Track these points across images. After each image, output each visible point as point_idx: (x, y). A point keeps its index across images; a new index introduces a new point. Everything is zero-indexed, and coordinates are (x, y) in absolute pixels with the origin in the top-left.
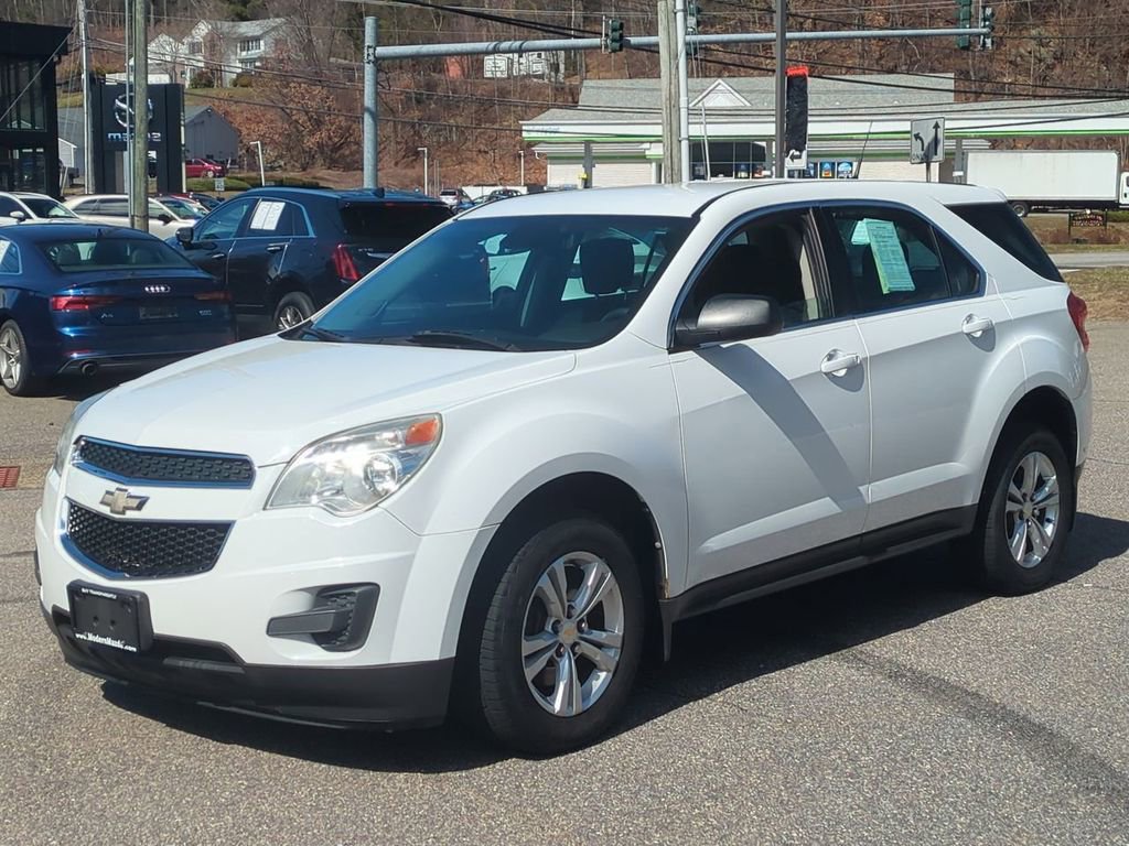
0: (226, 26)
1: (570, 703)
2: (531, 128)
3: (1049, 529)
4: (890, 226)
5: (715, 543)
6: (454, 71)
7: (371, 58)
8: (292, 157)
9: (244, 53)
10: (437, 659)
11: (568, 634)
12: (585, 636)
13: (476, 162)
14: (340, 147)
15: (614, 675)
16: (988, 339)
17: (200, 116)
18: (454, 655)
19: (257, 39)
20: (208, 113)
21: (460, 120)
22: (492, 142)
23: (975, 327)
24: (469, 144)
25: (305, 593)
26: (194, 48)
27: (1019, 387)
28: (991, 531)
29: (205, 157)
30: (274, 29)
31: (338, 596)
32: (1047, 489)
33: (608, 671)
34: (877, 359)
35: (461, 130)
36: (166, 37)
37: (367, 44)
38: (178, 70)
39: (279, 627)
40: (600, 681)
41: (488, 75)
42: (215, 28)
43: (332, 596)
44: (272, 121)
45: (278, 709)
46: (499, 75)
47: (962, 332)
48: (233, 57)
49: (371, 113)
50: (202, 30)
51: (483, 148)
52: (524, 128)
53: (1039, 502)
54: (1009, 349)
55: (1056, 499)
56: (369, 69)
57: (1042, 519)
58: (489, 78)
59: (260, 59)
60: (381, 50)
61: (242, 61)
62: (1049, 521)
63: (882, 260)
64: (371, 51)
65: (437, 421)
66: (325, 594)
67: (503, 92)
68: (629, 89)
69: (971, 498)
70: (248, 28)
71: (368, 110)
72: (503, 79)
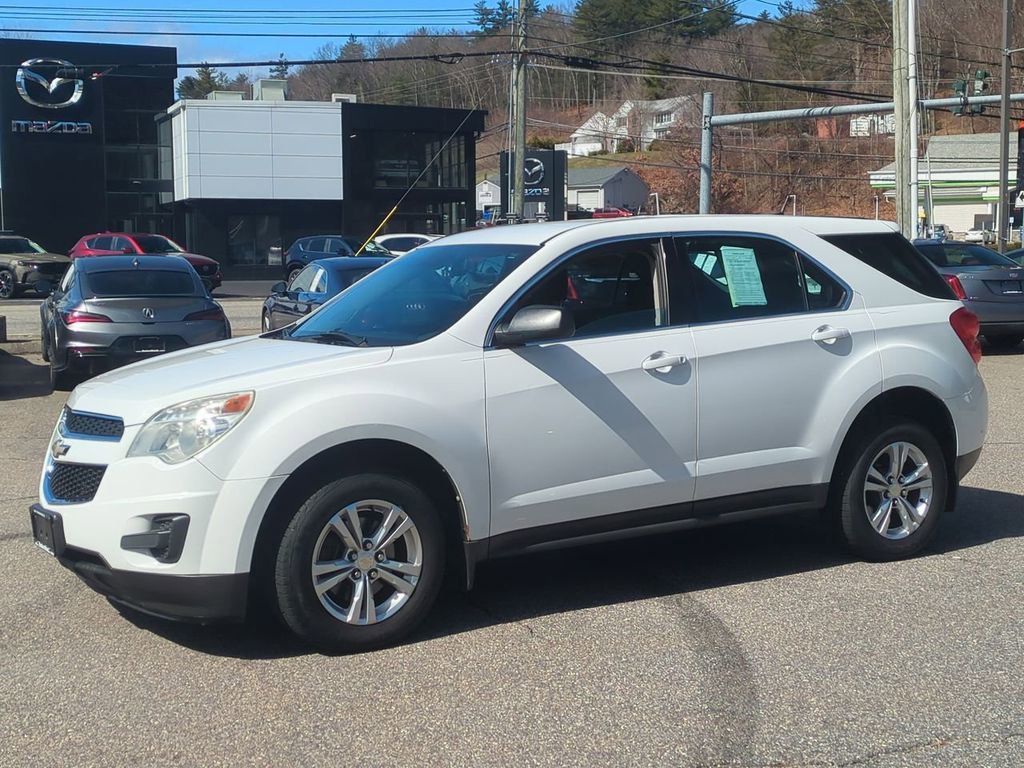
0: (644, 104)
1: (363, 615)
2: (877, 177)
3: (922, 509)
4: (749, 253)
5: (520, 500)
6: (823, 132)
7: (708, 125)
8: (690, 205)
9: (658, 125)
10: (233, 572)
11: (365, 561)
12: (381, 564)
13: (838, 206)
14: (728, 196)
15: (411, 597)
16: (843, 345)
17: (618, 175)
18: (248, 570)
19: (668, 113)
20: (625, 172)
21: (826, 172)
22: (852, 190)
23: (830, 336)
24: (833, 191)
25: (144, 520)
26: (621, 122)
27: (875, 386)
28: (847, 506)
29: (621, 205)
30: (680, 105)
31: (164, 522)
32: (917, 474)
33: (406, 593)
34: (705, 360)
35: (827, 180)
36: (599, 114)
37: (704, 114)
38: (609, 140)
39: (130, 543)
40: (397, 601)
41: (853, 134)
42: (637, 106)
43: (161, 522)
44: (674, 177)
45: (143, 604)
46: (860, 134)
47: (812, 339)
48: (649, 128)
49: (706, 169)
50: (627, 108)
51: (844, 194)
52: (872, 177)
53: (907, 485)
54: (868, 354)
55: (929, 483)
56: (705, 134)
57: (914, 498)
58: (854, 137)
59: (670, 128)
60: (716, 119)
61: (656, 131)
62: (922, 501)
63: (733, 280)
64: (707, 120)
65: (251, 397)
66: (158, 520)
67: (864, 149)
68: (969, 143)
69: (821, 476)
70: (662, 105)
71: (704, 166)
72: (865, 138)
